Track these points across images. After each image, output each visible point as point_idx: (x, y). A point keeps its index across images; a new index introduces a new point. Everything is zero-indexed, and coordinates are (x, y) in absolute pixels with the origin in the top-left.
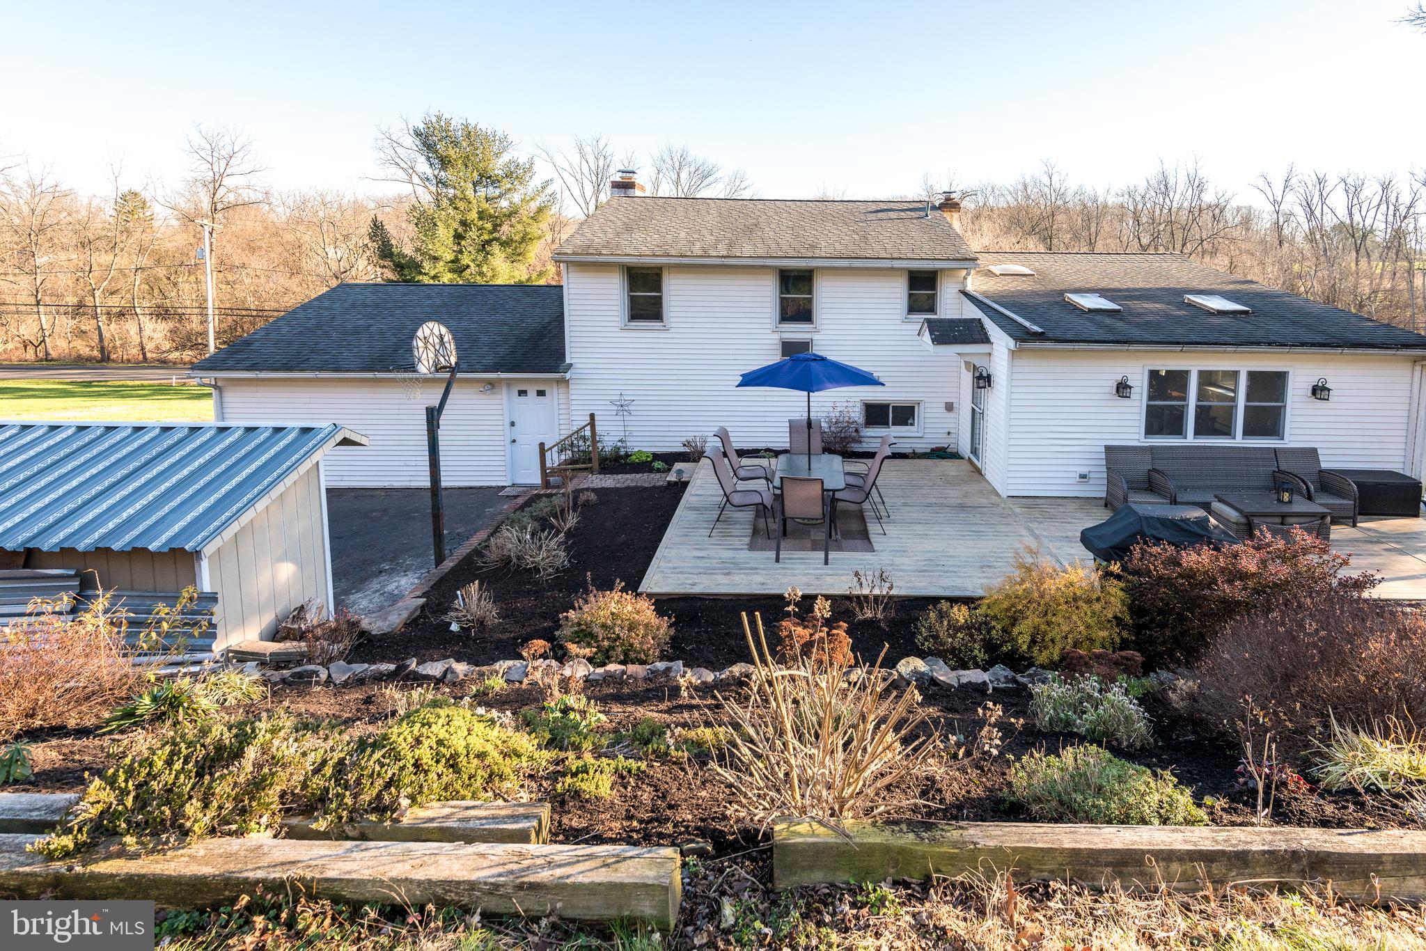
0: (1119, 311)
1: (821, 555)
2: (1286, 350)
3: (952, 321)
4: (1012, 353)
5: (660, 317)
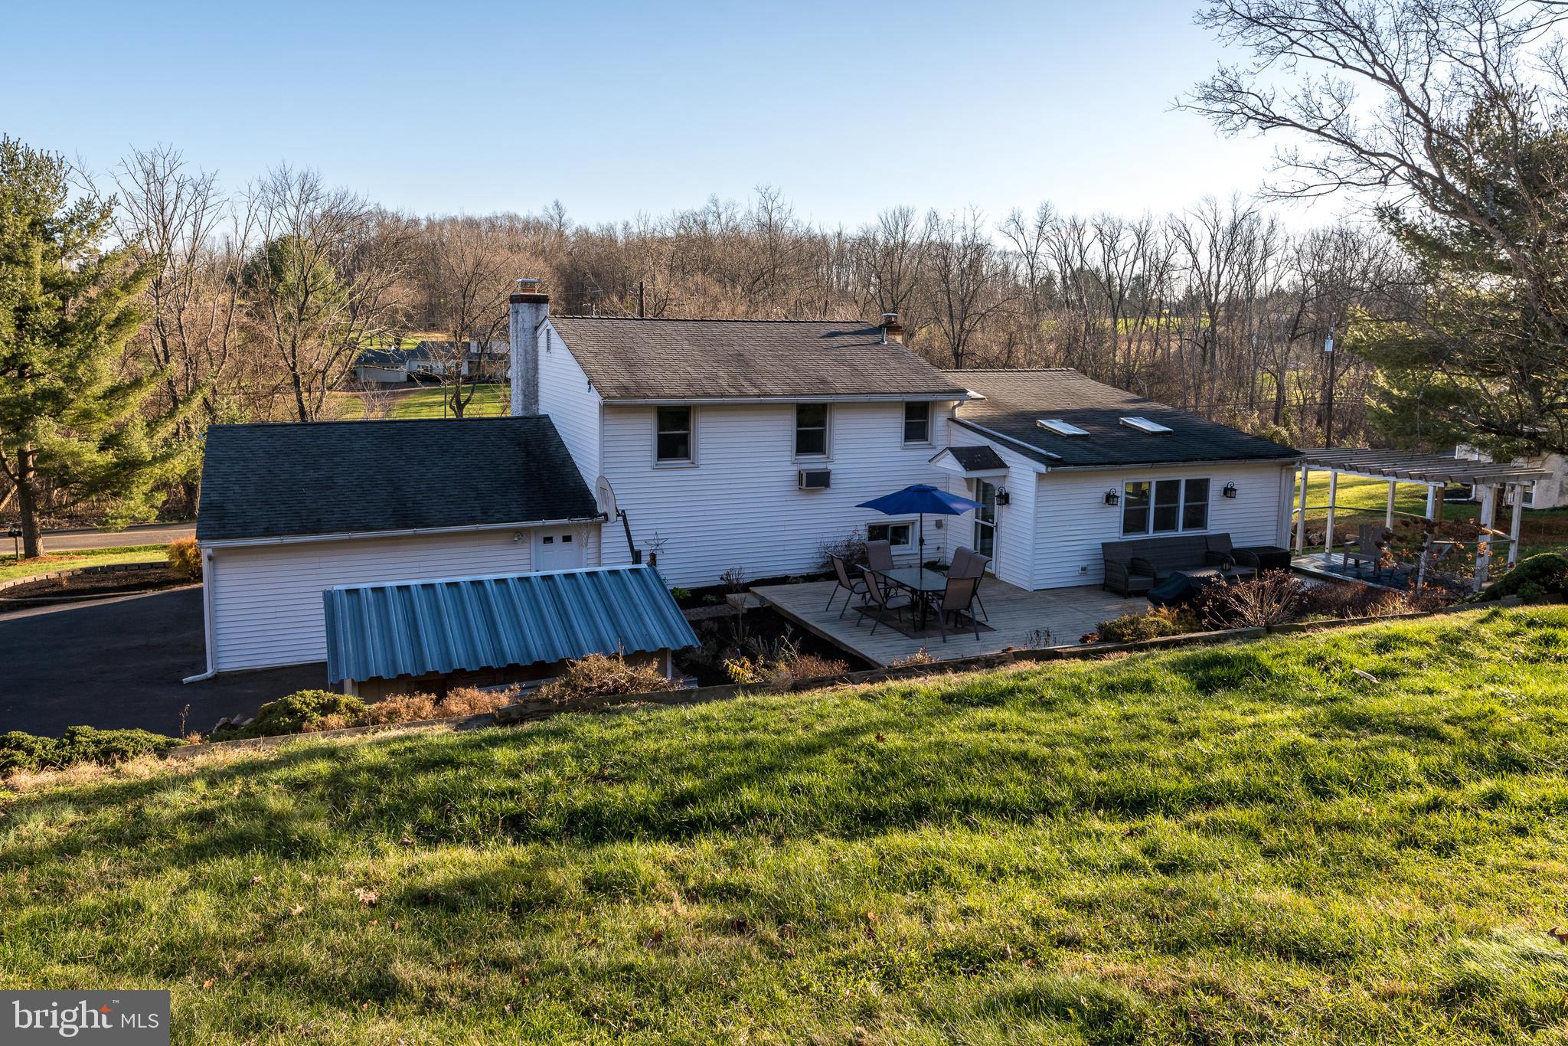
0: (1087, 436)
1: (973, 635)
2: (1213, 462)
3: (969, 449)
4: (1040, 475)
5: (686, 455)
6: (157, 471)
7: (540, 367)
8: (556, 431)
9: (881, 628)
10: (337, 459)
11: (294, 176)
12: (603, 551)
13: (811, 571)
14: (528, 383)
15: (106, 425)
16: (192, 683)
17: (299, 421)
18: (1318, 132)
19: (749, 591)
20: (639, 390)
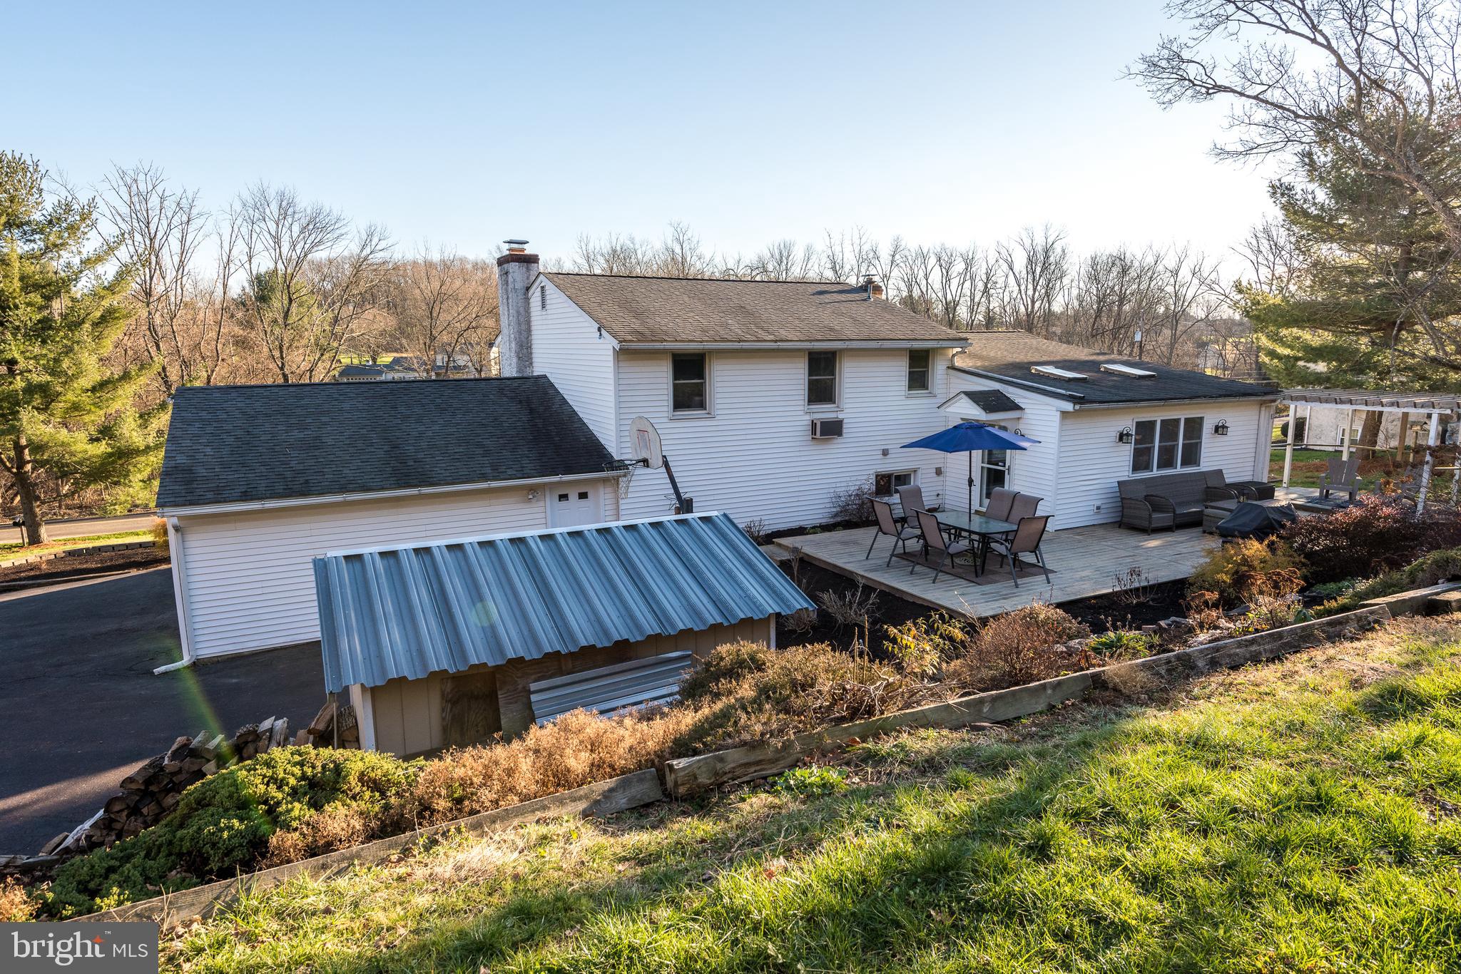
0: (1086, 379)
3: (981, 393)
4: (1064, 414)
5: (702, 405)
6: (152, 459)
7: (533, 328)
8: (556, 390)
9: (941, 576)
10: (324, 419)
11: (271, 194)
12: (622, 507)
13: (824, 521)
14: (521, 346)
15: (96, 418)
16: (165, 673)
17: (281, 381)
18: (1256, 98)
19: (773, 543)
20: (654, 336)
